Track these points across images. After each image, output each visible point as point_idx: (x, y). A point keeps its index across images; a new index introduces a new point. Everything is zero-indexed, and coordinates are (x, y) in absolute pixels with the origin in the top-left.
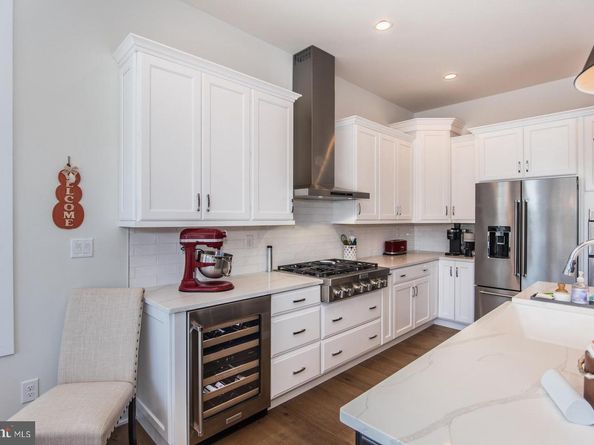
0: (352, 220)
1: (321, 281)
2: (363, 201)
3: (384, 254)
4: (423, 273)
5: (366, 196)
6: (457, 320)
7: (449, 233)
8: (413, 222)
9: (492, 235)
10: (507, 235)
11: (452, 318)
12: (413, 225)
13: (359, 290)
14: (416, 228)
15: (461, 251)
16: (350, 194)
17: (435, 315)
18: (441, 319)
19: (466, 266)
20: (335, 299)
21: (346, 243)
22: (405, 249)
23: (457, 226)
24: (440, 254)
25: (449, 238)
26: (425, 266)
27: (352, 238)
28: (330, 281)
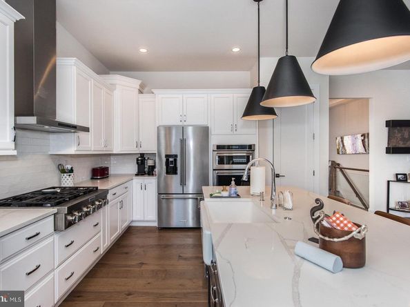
0: (72, 150)
1: (55, 210)
2: (82, 134)
3: (92, 179)
4: (125, 190)
5: (86, 130)
6: (146, 219)
7: (137, 160)
8: (114, 152)
9: (167, 160)
10: (175, 160)
11: (142, 219)
12: (110, 155)
13: (90, 211)
14: (112, 158)
15: (145, 172)
16: (74, 127)
17: (131, 219)
18: (135, 221)
19: (151, 182)
20: (69, 224)
21: (63, 171)
22: (108, 174)
23: (142, 155)
24: (131, 175)
25: (137, 163)
26: (125, 185)
27: (69, 167)
28: (65, 209)
